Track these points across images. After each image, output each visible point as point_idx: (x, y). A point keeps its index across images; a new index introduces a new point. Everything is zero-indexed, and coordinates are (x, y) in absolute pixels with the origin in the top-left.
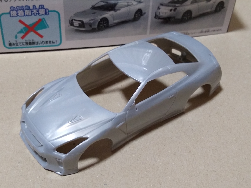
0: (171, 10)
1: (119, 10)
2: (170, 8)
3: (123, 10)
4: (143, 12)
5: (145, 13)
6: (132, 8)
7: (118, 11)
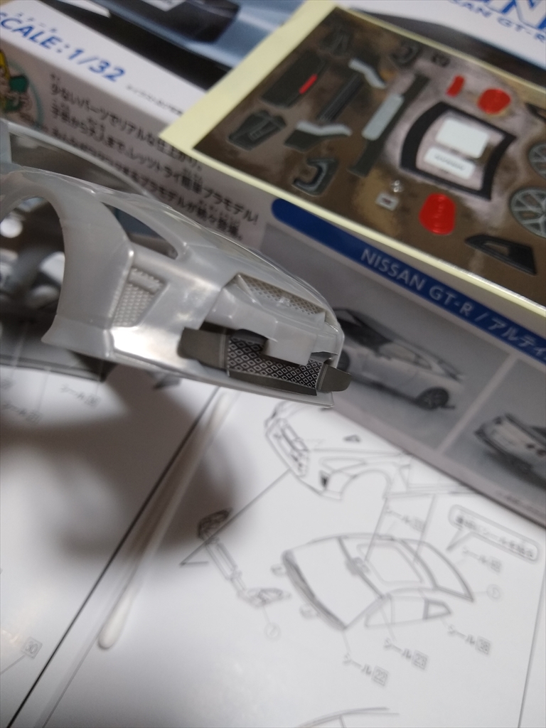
0: (530, 446)
1: (389, 357)
2: (530, 441)
3: (397, 365)
4: (451, 402)
5: (453, 407)
6: (423, 373)
7: (383, 360)
